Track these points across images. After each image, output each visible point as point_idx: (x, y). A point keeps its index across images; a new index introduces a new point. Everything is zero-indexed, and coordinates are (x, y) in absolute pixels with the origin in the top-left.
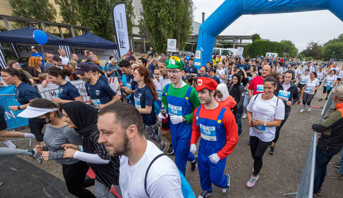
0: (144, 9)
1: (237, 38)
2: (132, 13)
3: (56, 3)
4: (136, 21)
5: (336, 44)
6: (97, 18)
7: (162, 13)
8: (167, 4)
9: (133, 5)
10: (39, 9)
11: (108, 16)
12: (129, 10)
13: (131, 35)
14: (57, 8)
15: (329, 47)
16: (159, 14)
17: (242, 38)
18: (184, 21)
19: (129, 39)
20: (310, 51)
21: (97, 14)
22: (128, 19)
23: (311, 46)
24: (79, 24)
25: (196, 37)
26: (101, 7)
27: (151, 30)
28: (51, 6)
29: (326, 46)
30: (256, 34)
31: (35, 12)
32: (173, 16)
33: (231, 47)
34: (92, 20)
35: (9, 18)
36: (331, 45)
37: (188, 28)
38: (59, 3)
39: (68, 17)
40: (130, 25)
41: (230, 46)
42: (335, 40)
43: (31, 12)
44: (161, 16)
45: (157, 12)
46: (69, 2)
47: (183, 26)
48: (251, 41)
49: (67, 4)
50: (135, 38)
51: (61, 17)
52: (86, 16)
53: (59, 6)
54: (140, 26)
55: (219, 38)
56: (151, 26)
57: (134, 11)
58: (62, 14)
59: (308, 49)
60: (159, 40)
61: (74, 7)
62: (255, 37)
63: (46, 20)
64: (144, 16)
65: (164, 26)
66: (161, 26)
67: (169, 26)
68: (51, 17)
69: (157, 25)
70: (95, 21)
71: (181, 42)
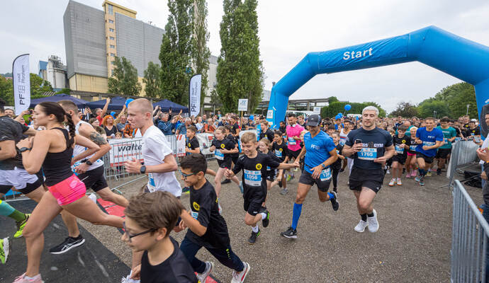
0: (218, 81)
1: (311, 101)
2: (206, 86)
3: (143, 82)
4: (208, 92)
5: (435, 103)
6: (175, 91)
7: (235, 82)
8: (239, 76)
9: (208, 79)
10: (129, 87)
11: (184, 89)
12: (204, 82)
13: (202, 104)
14: (144, 86)
15: (425, 107)
16: (231, 84)
17: (315, 101)
18: (254, 88)
19: (201, 107)
20: (402, 111)
21: (175, 87)
22: (202, 91)
23: (402, 106)
24: (158, 97)
25: (267, 102)
26: (180, 82)
27: (222, 99)
28: (139, 84)
29: (421, 107)
30: (333, 97)
31: (124, 90)
32: (244, 85)
33: (306, 110)
34: (170, 93)
35: (103, 95)
36: (429, 104)
37: (259, 94)
38: (146, 82)
39: (150, 92)
40: (203, 95)
41: (303, 109)
42: (431, 100)
43: (121, 89)
44: (233, 86)
45: (229, 83)
46: (154, 81)
47: (254, 93)
48: (327, 104)
49: (152, 82)
50: (205, 106)
51: (145, 92)
52: (165, 90)
53: (145, 84)
54: (211, 97)
55: (290, 102)
56: (223, 94)
57: (208, 84)
58: (146, 90)
59: (399, 110)
60: (229, 106)
61: (157, 84)
62: (331, 100)
63: (132, 95)
64: (218, 87)
65: (236, 93)
66: (233, 94)
67: (240, 93)
68: (136, 92)
69: (228, 93)
70: (173, 94)
71: (251, 107)
